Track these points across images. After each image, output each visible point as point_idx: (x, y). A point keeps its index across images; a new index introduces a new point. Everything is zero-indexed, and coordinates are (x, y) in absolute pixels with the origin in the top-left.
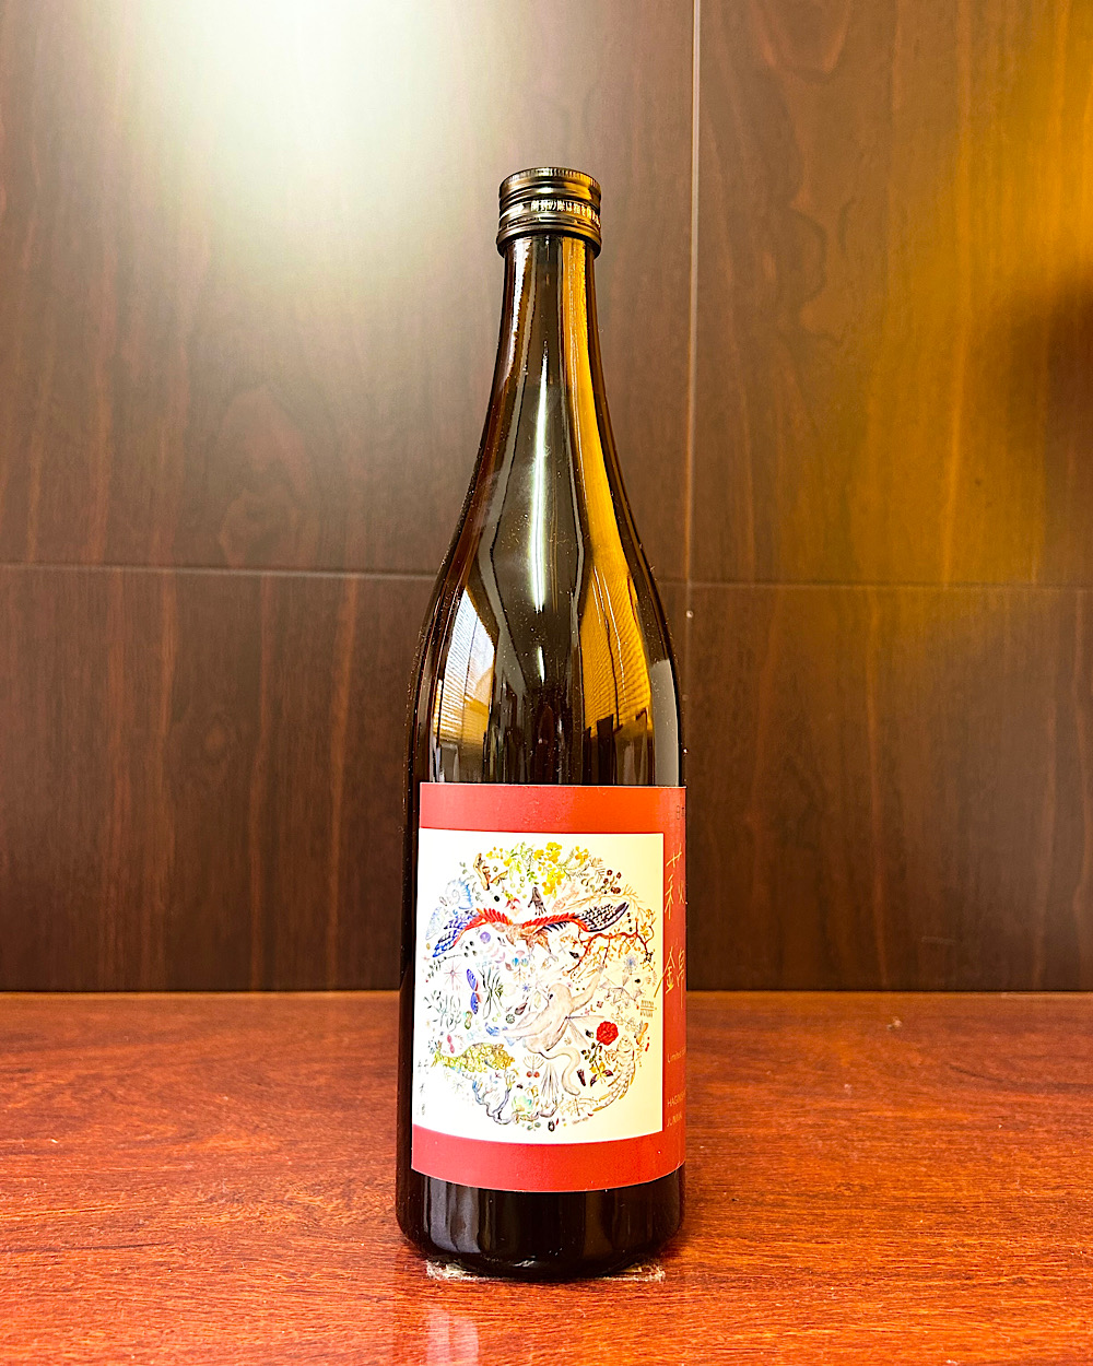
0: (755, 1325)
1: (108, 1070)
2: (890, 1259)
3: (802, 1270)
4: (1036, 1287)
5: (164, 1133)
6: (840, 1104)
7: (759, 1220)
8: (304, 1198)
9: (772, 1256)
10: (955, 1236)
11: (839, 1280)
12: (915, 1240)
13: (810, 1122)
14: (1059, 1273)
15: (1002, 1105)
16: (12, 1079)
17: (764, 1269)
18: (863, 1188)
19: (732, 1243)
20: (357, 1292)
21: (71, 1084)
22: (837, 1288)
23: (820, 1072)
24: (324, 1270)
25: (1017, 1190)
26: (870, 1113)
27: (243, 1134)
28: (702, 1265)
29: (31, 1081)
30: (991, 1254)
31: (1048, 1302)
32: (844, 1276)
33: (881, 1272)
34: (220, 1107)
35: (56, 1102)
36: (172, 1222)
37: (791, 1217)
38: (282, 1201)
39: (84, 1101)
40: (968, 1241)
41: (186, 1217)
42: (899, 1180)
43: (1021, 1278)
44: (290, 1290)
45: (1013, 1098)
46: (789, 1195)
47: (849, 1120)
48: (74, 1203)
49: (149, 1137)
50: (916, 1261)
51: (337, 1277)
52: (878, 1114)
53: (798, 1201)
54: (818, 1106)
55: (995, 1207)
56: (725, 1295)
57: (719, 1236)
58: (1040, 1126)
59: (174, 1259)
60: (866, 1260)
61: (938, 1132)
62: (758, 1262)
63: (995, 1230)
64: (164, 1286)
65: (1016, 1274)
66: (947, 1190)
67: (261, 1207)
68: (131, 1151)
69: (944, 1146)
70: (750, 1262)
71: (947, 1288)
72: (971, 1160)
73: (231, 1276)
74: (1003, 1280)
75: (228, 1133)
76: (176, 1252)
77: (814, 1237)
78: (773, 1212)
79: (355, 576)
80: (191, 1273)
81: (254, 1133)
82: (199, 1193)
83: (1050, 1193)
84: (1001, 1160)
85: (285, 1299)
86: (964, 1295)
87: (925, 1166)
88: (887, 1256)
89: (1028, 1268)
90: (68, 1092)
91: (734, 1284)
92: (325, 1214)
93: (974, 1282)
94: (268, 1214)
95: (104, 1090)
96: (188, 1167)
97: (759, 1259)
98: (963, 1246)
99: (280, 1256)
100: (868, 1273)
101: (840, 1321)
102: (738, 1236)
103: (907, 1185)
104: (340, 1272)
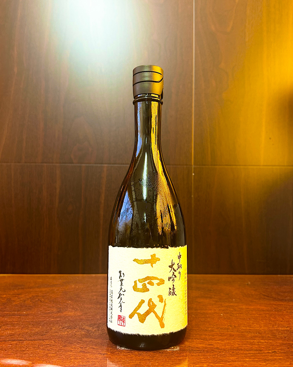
0: (202, 363)
1: (40, 294)
2: (240, 345)
3: (216, 348)
4: (279, 353)
5: (53, 310)
6: (231, 304)
7: (206, 335)
8: (87, 328)
9: (209, 344)
10: (258, 340)
11: (226, 351)
12: (247, 341)
13: (223, 309)
14: (286, 350)
15: (275, 305)
16: (15, 296)
17: (206, 348)
18: (235, 327)
19: (198, 341)
20: (98, 353)
21: (30, 298)
22: (225, 353)
23: (227, 296)
24: (90, 346)
25: (277, 328)
26: (239, 307)
27: (73, 311)
28: (190, 347)
29: (20, 297)
30: (267, 344)
31: (281, 358)
32: (227, 350)
33: (238, 349)
34: (68, 304)
35: (26, 302)
36: (52, 334)
37: (215, 334)
38: (81, 329)
39: (33, 302)
40: (261, 341)
41: (56, 333)
42: (245, 325)
43: (275, 351)
44: (81, 351)
45: (278, 303)
46: (215, 328)
47: (233, 309)
48: (28, 328)
49: (49, 311)
50: (247, 346)
51: (93, 348)
52: (241, 307)
53: (217, 330)
54: (225, 305)
55: (270, 332)
56: (195, 354)
57: (195, 339)
58: (285, 310)
59: (52, 343)
60: (233, 346)
61: (257, 312)
62: (205, 346)
63: (269, 338)
64: (48, 350)
65: (274, 350)
66: (258, 327)
67: (76, 330)
68: (43, 315)
69: (258, 316)
70: (203, 346)
71: (254, 354)
72: (265, 320)
73: (66, 348)
74: (270, 351)
75: (69, 311)
76: (52, 341)
77: (221, 339)
78: (210, 333)
79: (106, 165)
80: (56, 347)
81: (76, 311)
82: (60, 326)
83: (285, 328)
84: (273, 319)
85: (79, 354)
86: (259, 355)
87: (252, 321)
88: (239, 345)
89: (277, 348)
90: (30, 300)
91: (198, 352)
92: (92, 332)
93: (262, 352)
94: (77, 332)
95: (39, 299)
96: (58, 319)
97: (205, 345)
98: (260, 342)
99: (79, 343)
100: (234, 349)
101: (225, 362)
102: (200, 339)
103: (247, 326)
104: (94, 347)
